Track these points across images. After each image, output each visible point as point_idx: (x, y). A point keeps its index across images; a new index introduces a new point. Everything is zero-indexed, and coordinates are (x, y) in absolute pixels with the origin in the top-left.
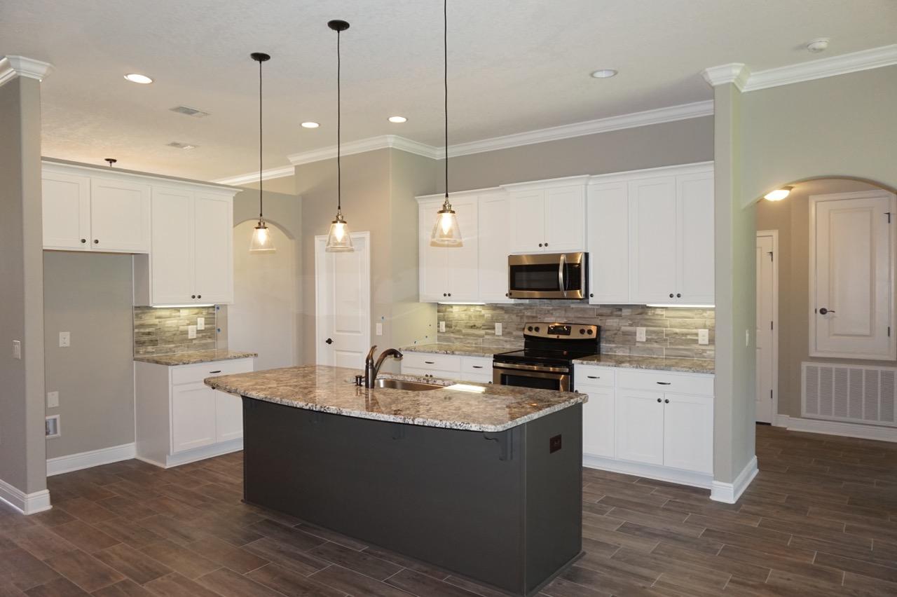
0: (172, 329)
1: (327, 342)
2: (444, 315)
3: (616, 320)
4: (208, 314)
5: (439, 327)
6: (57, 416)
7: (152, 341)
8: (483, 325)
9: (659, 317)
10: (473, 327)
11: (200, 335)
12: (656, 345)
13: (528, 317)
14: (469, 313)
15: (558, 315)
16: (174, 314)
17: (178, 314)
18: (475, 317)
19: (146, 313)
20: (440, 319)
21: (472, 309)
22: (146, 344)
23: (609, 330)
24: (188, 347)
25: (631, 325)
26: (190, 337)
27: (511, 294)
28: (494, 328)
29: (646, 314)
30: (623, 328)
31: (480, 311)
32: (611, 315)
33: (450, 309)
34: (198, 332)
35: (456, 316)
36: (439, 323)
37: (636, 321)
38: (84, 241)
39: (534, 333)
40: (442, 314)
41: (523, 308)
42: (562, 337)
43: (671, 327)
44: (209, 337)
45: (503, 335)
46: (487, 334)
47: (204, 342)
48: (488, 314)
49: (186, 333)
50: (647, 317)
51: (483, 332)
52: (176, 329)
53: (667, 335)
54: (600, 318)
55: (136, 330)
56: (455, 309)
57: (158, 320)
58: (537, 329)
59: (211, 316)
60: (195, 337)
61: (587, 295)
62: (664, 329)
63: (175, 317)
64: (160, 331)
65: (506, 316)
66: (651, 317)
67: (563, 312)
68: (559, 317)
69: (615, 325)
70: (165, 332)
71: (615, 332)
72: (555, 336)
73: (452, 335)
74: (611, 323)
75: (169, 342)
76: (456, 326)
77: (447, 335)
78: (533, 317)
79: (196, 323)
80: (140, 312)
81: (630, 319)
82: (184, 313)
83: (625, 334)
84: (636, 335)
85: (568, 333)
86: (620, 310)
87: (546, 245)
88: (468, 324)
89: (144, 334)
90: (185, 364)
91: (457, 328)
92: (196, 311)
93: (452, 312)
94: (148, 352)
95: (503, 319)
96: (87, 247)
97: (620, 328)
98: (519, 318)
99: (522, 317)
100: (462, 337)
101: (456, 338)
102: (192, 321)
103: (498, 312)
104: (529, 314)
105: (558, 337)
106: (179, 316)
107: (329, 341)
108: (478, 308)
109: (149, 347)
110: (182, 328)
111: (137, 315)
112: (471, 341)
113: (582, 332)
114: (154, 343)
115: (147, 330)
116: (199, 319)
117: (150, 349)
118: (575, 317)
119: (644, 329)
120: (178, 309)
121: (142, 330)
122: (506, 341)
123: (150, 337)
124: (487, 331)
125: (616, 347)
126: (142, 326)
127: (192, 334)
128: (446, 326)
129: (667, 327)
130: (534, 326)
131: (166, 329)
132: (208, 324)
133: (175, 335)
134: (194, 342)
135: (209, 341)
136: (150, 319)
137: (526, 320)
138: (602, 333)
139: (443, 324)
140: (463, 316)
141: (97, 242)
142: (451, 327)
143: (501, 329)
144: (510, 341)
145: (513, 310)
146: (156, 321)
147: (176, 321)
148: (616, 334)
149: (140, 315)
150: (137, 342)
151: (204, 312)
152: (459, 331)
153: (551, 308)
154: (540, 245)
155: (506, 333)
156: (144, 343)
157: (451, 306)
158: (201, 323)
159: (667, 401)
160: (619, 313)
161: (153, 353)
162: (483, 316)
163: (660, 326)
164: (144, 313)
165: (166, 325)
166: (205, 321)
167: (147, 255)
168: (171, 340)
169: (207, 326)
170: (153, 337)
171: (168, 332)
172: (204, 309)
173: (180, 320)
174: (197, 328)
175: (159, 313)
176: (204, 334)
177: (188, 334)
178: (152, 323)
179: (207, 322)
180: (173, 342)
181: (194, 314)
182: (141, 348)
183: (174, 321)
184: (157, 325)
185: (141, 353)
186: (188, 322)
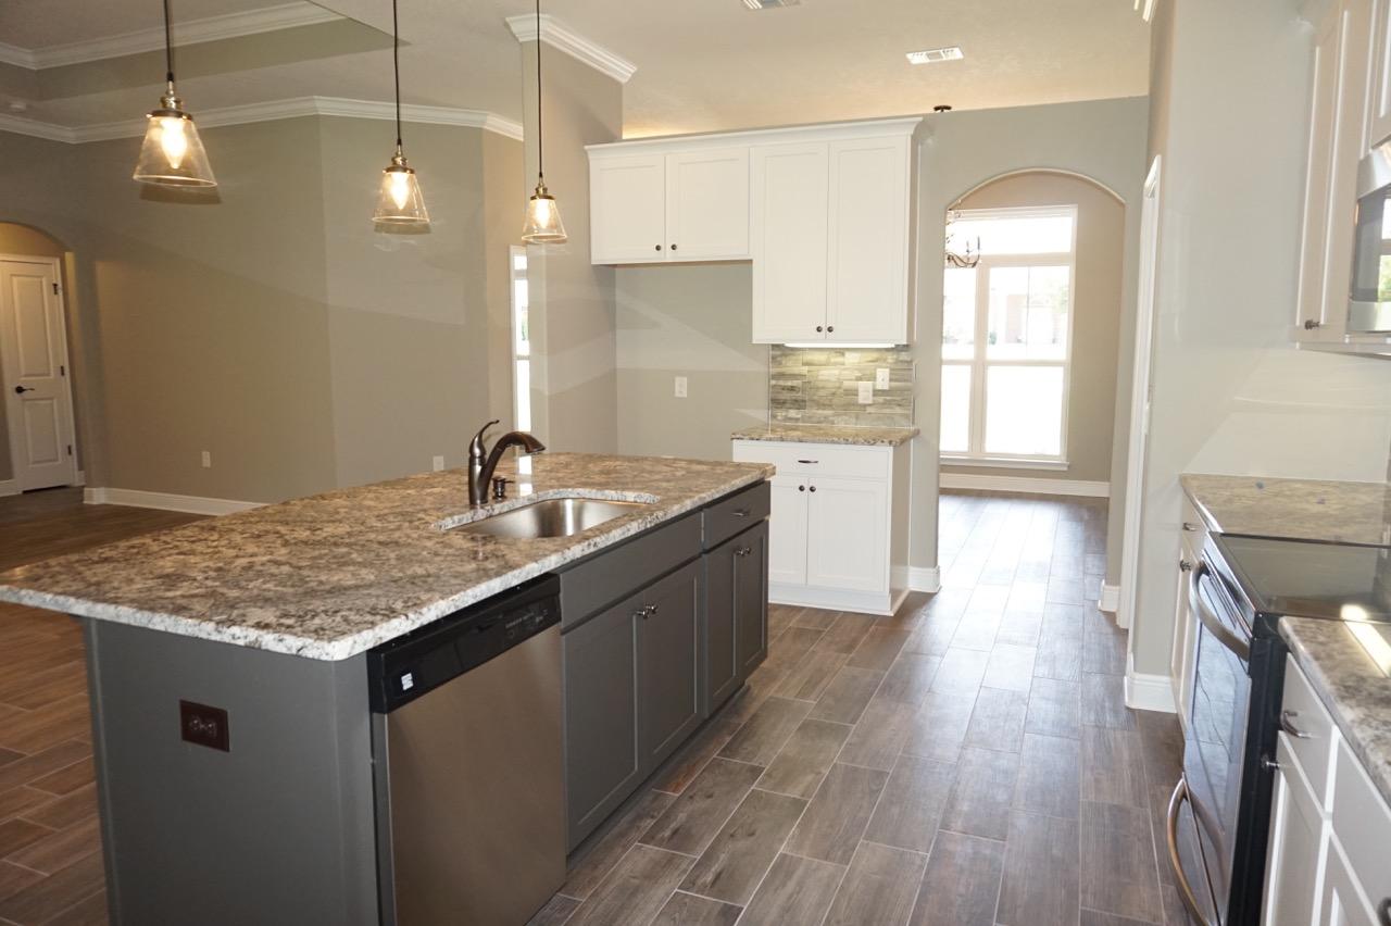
0: (830, 385)
4: (897, 361)
7: (796, 401)
11: (880, 399)
16: (833, 360)
17: (840, 359)
19: (788, 356)
22: (788, 405)
24: (857, 418)
26: (861, 401)
34: (876, 393)
38: (658, 247)
44: (899, 405)
47: (888, 411)
49: (855, 392)
52: (837, 385)
55: (773, 382)
57: (807, 368)
59: (905, 366)
60: (870, 402)
63: (835, 364)
64: (809, 386)
70: (818, 388)
75: (824, 405)
79: (873, 378)
80: (778, 353)
82: (851, 359)
89: (783, 388)
90: (752, 439)
92: (875, 355)
94: (791, 419)
102: (868, 372)
106: (843, 364)
109: (792, 411)
110: (847, 384)
111: (774, 358)
114: (799, 404)
115: (789, 383)
116: (879, 370)
117: (793, 413)
120: (841, 352)
121: (782, 383)
123: (794, 395)
126: (781, 376)
127: (865, 395)
131: (821, 385)
132: (896, 380)
133: (834, 394)
134: (869, 410)
135: (898, 410)
136: (793, 366)
141: (674, 246)
146: (804, 370)
147: (837, 372)
149: (779, 359)
150: (772, 400)
151: (891, 358)
156: (784, 402)
158: (883, 379)
161: (797, 420)
164: (786, 356)
165: (820, 378)
166: (891, 374)
167: (750, 261)
168: (827, 402)
169: (894, 384)
170: (799, 395)
171: (823, 388)
172: (890, 353)
173: (845, 369)
174: (874, 386)
175: (809, 357)
176: (888, 398)
177: (857, 395)
178: (797, 372)
179: (894, 377)
180: (830, 406)
181: (872, 361)
182: (780, 410)
183: (834, 372)
184: (804, 376)
185: (779, 418)
186: (859, 375)
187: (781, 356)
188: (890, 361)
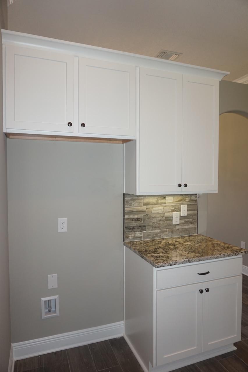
0: (159, 216)
4: (191, 200)
6: (56, 297)
7: (140, 226)
11: (183, 221)
16: (160, 201)
17: (163, 201)
22: (136, 230)
24: (172, 232)
26: (174, 223)
34: (181, 218)
38: (70, 124)
44: (191, 223)
47: (186, 227)
49: (170, 219)
52: (162, 215)
55: (126, 217)
57: (145, 207)
59: (193, 203)
60: (178, 223)
63: (161, 203)
64: (148, 216)
70: (152, 218)
75: (156, 227)
79: (179, 210)
80: (130, 198)
82: (169, 200)
89: (133, 219)
92: (180, 198)
94: (137, 238)
96: (76, 131)
102: (177, 207)
106: (165, 203)
109: (137, 233)
110: (167, 214)
111: (127, 202)
114: (142, 228)
115: (136, 216)
116: (182, 205)
117: (138, 234)
121: (132, 217)
123: (139, 223)
126: (132, 212)
127: (176, 220)
131: (155, 215)
133: (160, 220)
134: (178, 227)
135: (191, 226)
136: (138, 206)
141: (83, 125)
147: (161, 208)
149: (130, 202)
156: (133, 228)
158: (184, 210)
161: (141, 237)
164: (134, 200)
165: (153, 212)
166: (187, 207)
167: (135, 141)
168: (157, 226)
169: (190, 212)
170: (141, 223)
171: (155, 217)
172: (187, 196)
173: (166, 206)
174: (180, 214)
175: (147, 200)
176: (186, 220)
177: (172, 220)
178: (140, 210)
179: (189, 209)
180: (158, 227)
181: (179, 201)
182: (131, 233)
183: (160, 208)
184: (145, 211)
185: (130, 238)
186: (173, 209)
187: (131, 200)
188: (187, 200)
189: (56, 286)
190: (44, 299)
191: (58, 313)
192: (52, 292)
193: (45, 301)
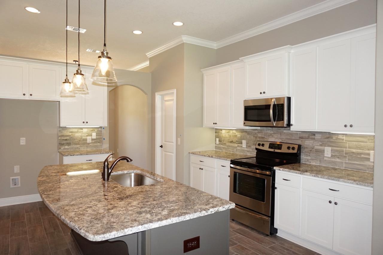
0: (79, 138)
1: (160, 147)
2: (218, 135)
3: (312, 142)
4: (98, 131)
5: (216, 141)
6: (19, 177)
7: (68, 143)
8: (237, 141)
9: (341, 141)
10: (232, 142)
11: (94, 141)
12: (338, 160)
13: (259, 137)
14: (230, 134)
15: (276, 137)
16: (79, 131)
17: (81, 131)
18: (233, 136)
19: (64, 130)
20: (216, 137)
21: (231, 132)
23: (307, 148)
24: (87, 147)
25: (321, 145)
26: (88, 142)
27: (244, 123)
28: (242, 143)
29: (332, 138)
30: (316, 147)
31: (235, 133)
32: (308, 138)
33: (221, 132)
34: (92, 140)
35: (224, 135)
36: (216, 139)
37: (325, 143)
38: (24, 95)
39: (261, 148)
40: (217, 134)
41: (257, 132)
42: (277, 151)
43: (349, 148)
44: (99, 143)
45: (246, 147)
46: (238, 146)
47: (96, 144)
48: (239, 135)
49: (86, 140)
50: (332, 140)
51: (236, 145)
52: (81, 138)
53: (346, 153)
54: (301, 140)
55: (59, 138)
56: (223, 132)
57: (71, 133)
58: (263, 145)
59: (100, 132)
60: (91, 142)
61: (289, 125)
62: (344, 149)
63: (80, 132)
64: (72, 138)
65: (248, 136)
66: (336, 141)
67: (279, 135)
68: (277, 138)
69: (311, 145)
70: (75, 139)
71: (310, 149)
72: (272, 150)
73: (222, 146)
74: (307, 143)
75: (77, 144)
76: (224, 141)
77: (219, 146)
78: (262, 138)
79: (91, 136)
80: (61, 129)
81: (320, 141)
82: (85, 130)
83: (317, 151)
84: (324, 152)
85: (280, 149)
86: (314, 135)
87: (264, 93)
88: (229, 140)
89: (63, 140)
90: (71, 155)
91: (224, 142)
92: (92, 129)
93: (222, 133)
94: (66, 149)
95: (247, 138)
96: (27, 97)
97: (314, 146)
98: (255, 138)
99: (256, 137)
100: (226, 147)
101: (224, 148)
102: (90, 134)
103: (244, 134)
104: (260, 136)
105: (274, 150)
106: (82, 132)
107: (161, 146)
108: (234, 132)
109: (66, 146)
110: (84, 137)
111: (60, 131)
112: (230, 150)
113: (289, 148)
114: (69, 144)
115: (65, 138)
116: (93, 133)
117: (66, 147)
118: (286, 139)
119: (330, 148)
120: (82, 128)
121: (63, 138)
122: (248, 151)
123: (67, 142)
124: (238, 144)
125: (311, 159)
126: (63, 136)
127: (89, 140)
128: (219, 141)
129: (346, 148)
130: (261, 143)
131: (75, 138)
133: (80, 141)
134: (90, 144)
135: (99, 144)
136: (66, 133)
137: (258, 140)
138: (302, 150)
139: (218, 139)
140: (227, 135)
141: (31, 95)
142: (221, 142)
143: (245, 144)
144: (250, 151)
145: (251, 133)
147: (81, 134)
148: (311, 151)
149: (62, 131)
150: (59, 143)
152: (225, 144)
153: (272, 132)
154: (261, 93)
155: (248, 146)
156: (64, 144)
157: (221, 130)
158: (94, 135)
159: (336, 204)
160: (313, 137)
161: (68, 149)
162: (236, 136)
163: (341, 147)
165: (75, 136)
166: (96, 134)
167: (59, 102)
168: (78, 143)
169: (97, 137)
170: (68, 142)
171: (76, 139)
172: (96, 129)
173: (83, 133)
174: (92, 138)
175: (71, 130)
176: (96, 141)
177: (87, 140)
178: (68, 135)
179: (97, 135)
180: (79, 144)
181: (91, 131)
182: (62, 146)
183: (79, 134)
184: (70, 136)
185: (62, 149)
186: (87, 135)
187: (62, 130)
188: (96, 131)
189: (19, 172)
190: (12, 178)
191: (19, 185)
192: (16, 174)
193: (12, 179)
